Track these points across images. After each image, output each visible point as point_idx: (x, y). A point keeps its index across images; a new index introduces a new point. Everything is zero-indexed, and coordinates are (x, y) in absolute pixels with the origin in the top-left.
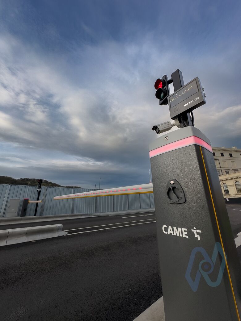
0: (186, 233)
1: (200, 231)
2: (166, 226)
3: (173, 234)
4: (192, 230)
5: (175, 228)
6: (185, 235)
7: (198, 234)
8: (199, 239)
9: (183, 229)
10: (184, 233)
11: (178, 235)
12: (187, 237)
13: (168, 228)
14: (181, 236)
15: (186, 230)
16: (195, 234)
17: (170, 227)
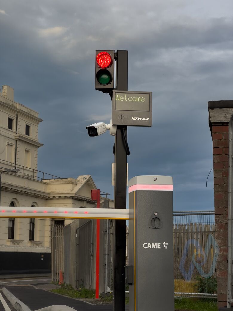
0: (160, 246)
1: (167, 244)
2: (146, 244)
3: (151, 248)
4: (163, 244)
5: (153, 244)
6: (159, 247)
7: (166, 245)
8: (166, 248)
9: (158, 244)
10: (158, 246)
11: (154, 248)
12: (160, 248)
13: (147, 244)
14: (156, 248)
15: (160, 244)
16: (165, 245)
17: (149, 244)
